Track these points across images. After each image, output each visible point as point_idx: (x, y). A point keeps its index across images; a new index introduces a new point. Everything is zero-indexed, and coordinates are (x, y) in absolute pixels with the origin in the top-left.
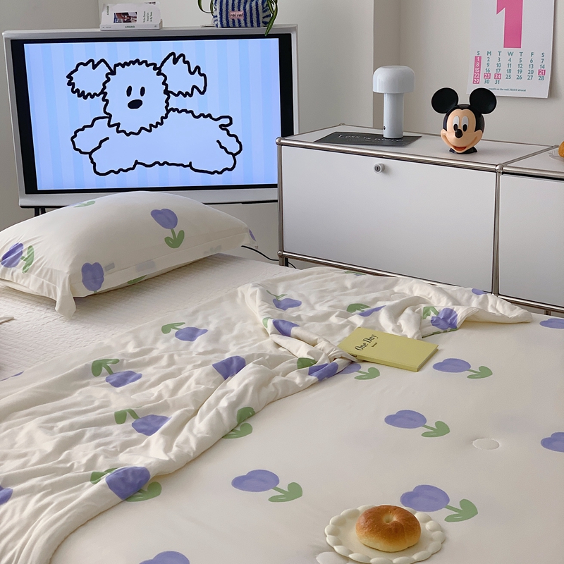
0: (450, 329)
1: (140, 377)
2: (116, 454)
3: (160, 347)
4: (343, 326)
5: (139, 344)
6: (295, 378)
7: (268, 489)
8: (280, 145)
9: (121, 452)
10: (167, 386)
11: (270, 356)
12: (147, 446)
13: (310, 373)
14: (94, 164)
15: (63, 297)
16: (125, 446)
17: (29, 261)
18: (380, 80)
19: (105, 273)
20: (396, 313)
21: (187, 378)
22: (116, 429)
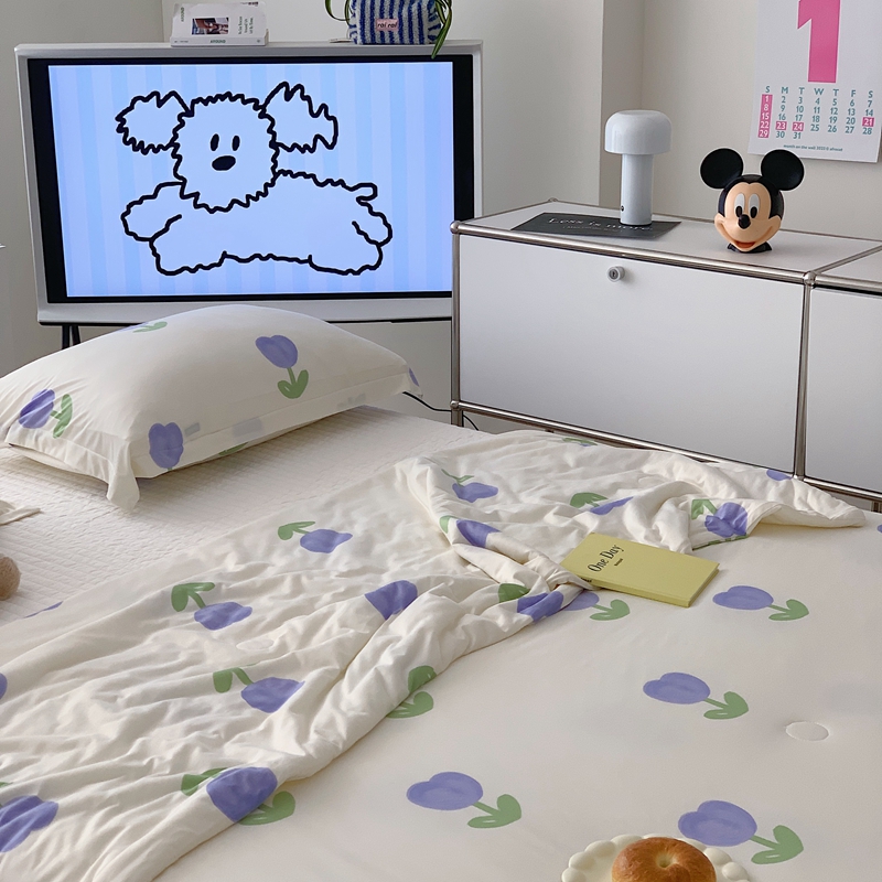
0: (735, 536)
1: (248, 612)
2: (219, 743)
3: (278, 562)
4: (567, 531)
5: (244, 558)
6: (497, 617)
7: (466, 806)
8: (457, 233)
9: (227, 739)
10: (293, 630)
11: (456, 580)
12: (268, 731)
13: (520, 610)
14: (158, 257)
15: (119, 478)
16: (233, 730)
17: (64, 418)
18: (619, 132)
19: (185, 440)
20: (649, 509)
21: (326, 616)
22: (217, 701)
